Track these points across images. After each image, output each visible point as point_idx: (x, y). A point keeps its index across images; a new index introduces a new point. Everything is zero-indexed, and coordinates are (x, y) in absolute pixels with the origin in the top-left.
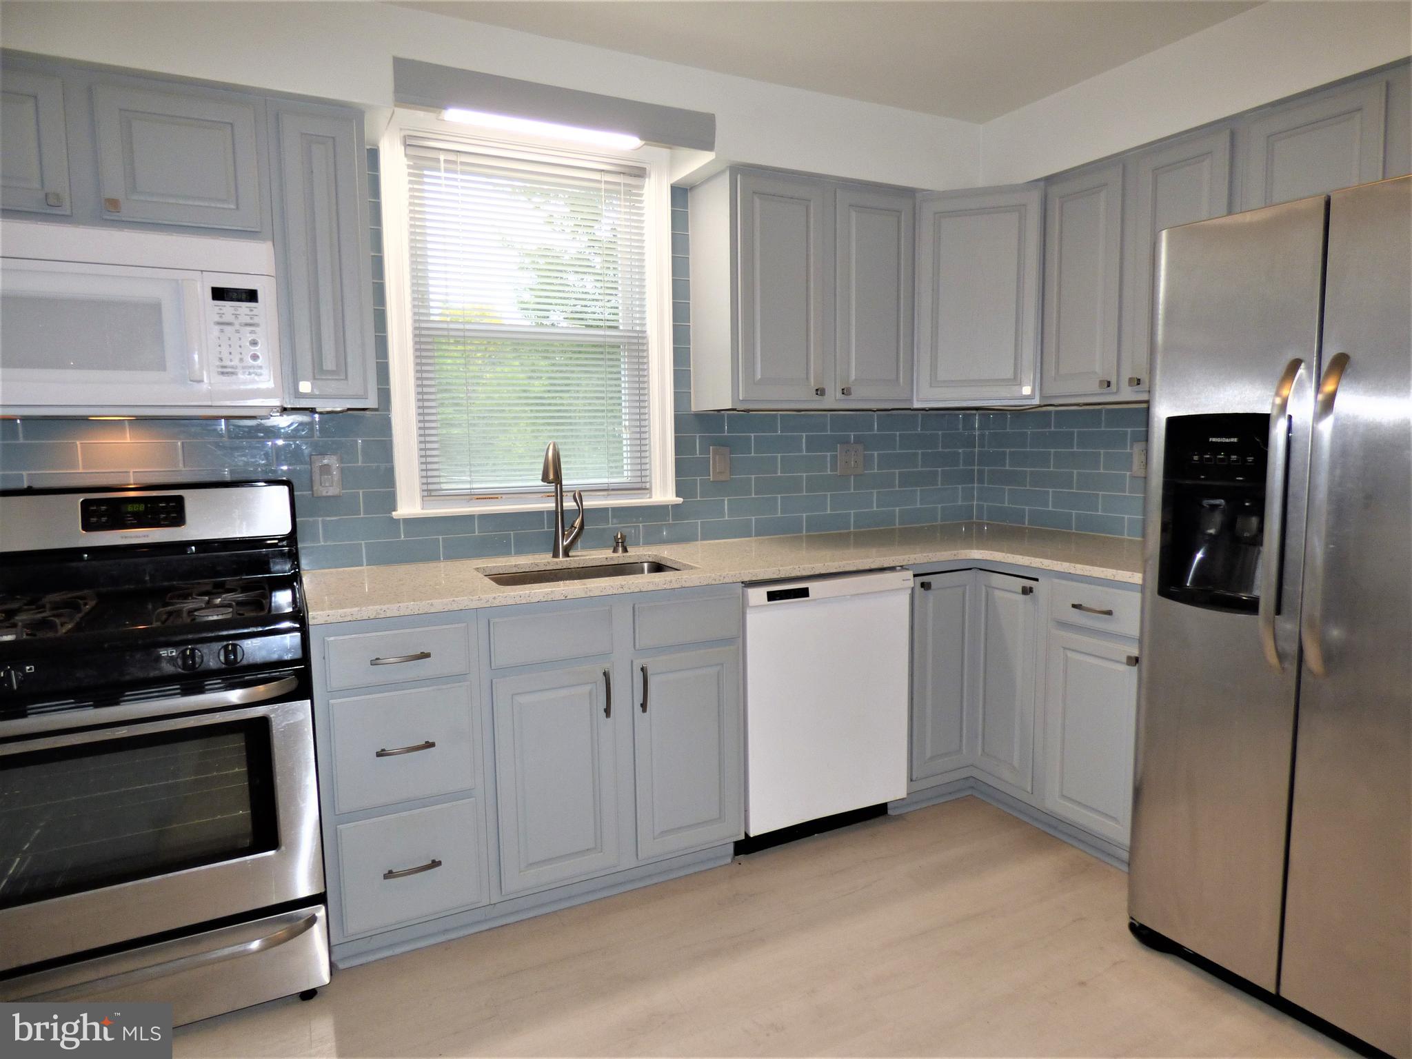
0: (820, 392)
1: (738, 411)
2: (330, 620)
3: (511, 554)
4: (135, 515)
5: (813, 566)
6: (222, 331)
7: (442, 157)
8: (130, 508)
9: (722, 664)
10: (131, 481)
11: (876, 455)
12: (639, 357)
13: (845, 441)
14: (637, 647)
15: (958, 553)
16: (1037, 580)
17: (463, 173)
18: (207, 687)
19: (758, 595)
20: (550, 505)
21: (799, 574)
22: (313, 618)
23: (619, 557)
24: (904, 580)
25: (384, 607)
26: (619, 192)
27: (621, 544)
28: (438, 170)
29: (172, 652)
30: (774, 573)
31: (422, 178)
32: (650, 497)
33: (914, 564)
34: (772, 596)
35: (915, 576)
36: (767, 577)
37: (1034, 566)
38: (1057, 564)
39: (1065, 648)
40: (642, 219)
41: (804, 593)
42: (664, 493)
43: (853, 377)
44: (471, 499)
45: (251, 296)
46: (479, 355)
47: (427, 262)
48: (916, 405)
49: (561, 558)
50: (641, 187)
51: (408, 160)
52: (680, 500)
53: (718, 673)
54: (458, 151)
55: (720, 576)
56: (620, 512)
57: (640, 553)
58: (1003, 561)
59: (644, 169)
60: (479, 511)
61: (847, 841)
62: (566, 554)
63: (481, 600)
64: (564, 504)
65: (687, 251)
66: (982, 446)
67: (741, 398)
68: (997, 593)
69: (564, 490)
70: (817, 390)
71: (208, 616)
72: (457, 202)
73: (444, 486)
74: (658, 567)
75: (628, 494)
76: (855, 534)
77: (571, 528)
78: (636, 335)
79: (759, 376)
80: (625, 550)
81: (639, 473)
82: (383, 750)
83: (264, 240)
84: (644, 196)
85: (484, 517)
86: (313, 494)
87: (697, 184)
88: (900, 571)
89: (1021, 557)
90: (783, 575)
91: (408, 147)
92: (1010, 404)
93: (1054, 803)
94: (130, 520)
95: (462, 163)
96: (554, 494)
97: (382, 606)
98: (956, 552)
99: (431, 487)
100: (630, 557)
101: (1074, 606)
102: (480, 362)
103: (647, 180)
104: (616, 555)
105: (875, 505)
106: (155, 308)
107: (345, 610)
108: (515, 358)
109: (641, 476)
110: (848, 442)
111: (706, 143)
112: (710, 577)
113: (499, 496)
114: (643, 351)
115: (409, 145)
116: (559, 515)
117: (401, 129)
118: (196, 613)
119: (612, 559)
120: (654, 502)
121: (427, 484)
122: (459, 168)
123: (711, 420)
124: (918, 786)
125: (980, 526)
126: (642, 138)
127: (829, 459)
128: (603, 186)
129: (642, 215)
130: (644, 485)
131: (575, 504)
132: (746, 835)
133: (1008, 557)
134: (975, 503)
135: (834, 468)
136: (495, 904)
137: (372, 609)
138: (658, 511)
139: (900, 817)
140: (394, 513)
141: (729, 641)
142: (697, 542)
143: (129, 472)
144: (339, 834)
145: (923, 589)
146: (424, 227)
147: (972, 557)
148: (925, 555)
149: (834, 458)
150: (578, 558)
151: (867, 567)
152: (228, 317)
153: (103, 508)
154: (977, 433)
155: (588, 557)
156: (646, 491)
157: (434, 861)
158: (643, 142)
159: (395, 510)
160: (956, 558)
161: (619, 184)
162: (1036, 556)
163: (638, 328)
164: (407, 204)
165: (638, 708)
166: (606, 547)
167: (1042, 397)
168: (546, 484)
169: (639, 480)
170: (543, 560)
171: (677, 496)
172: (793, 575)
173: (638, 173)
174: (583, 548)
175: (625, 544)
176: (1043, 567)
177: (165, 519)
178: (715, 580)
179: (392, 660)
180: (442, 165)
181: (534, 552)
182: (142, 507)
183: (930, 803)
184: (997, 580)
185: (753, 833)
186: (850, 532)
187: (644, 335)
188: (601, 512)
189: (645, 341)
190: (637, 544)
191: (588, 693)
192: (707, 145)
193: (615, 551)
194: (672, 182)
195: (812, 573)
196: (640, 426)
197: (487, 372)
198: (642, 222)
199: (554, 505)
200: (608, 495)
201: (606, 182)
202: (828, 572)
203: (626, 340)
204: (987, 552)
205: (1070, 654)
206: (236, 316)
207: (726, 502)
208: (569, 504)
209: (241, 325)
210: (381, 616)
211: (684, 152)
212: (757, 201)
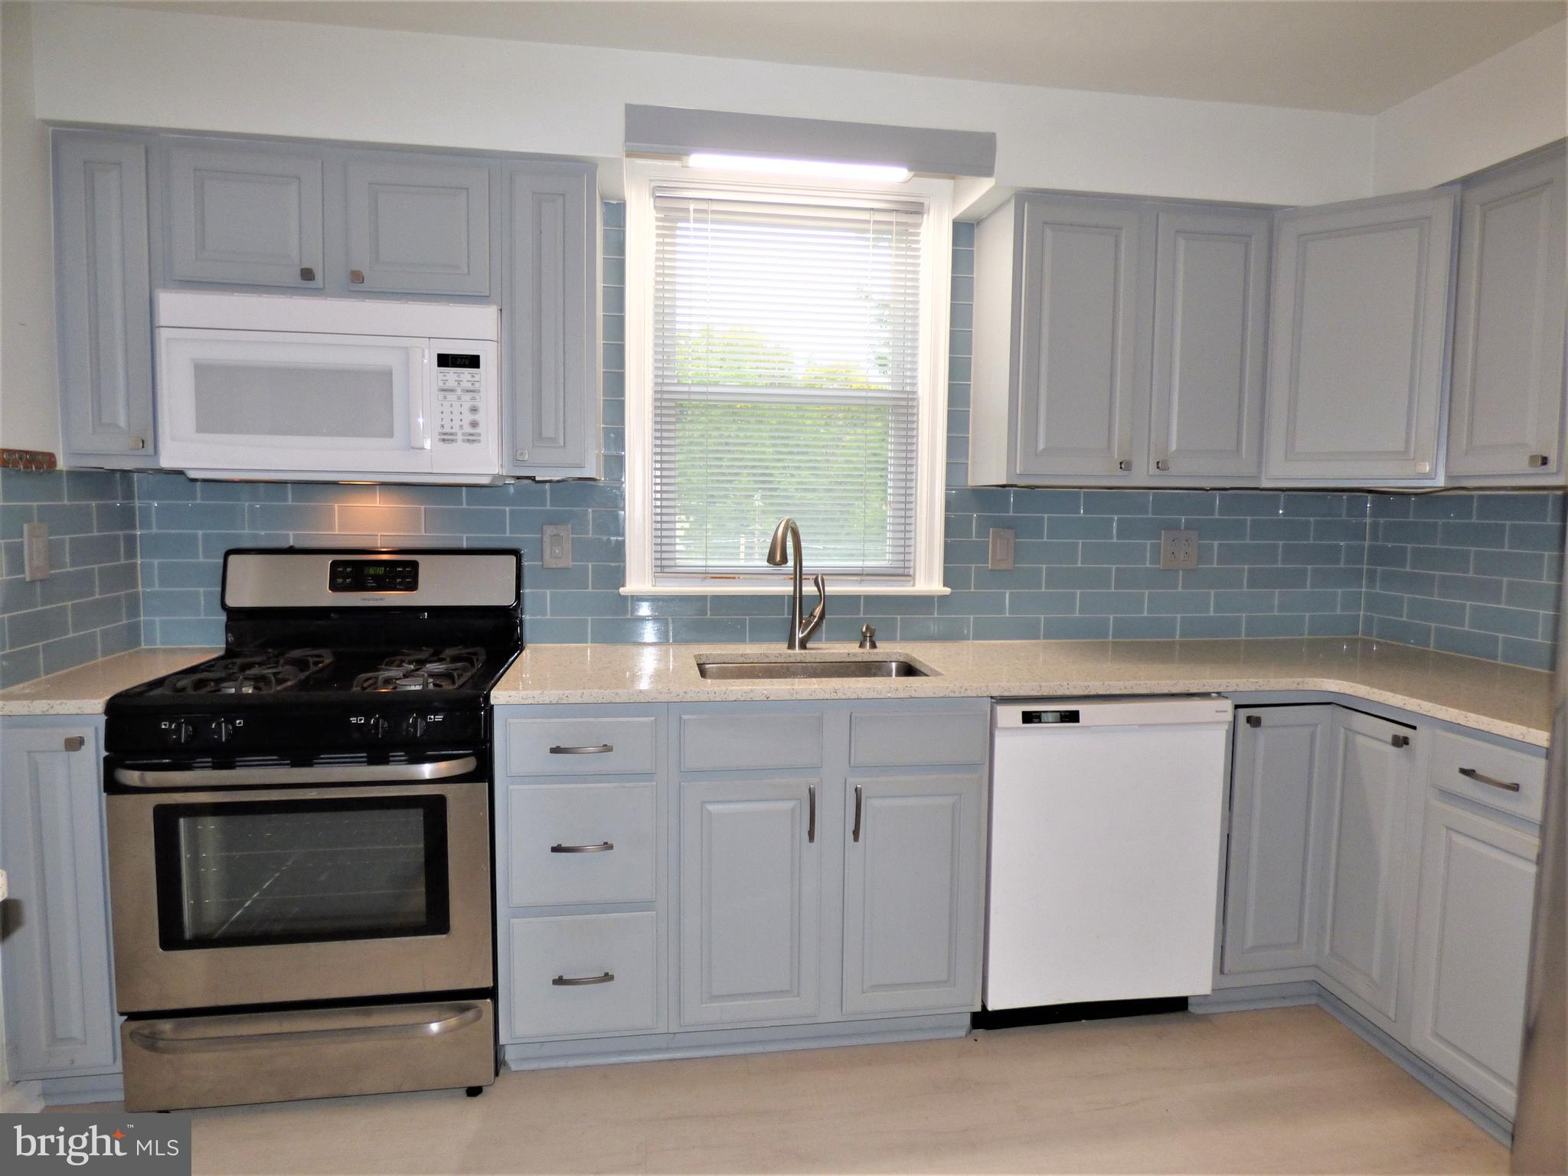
0: (1125, 465)
1: (1018, 487)
2: (512, 701)
3: (745, 641)
4: (376, 578)
5: (1087, 684)
6: (445, 397)
7: (692, 206)
8: (372, 571)
9: (960, 795)
10: (379, 544)
11: (1216, 547)
12: (908, 422)
13: (1173, 526)
14: (852, 763)
15: (1303, 682)
16: (1414, 728)
17: (713, 222)
18: (391, 759)
19: (1009, 716)
20: (788, 589)
21: (1068, 693)
22: (495, 697)
23: (865, 654)
24: (1217, 711)
25: (567, 692)
26: (890, 232)
27: (869, 638)
28: (687, 220)
29: (361, 720)
30: (1033, 690)
31: (675, 231)
32: (914, 585)
33: (1236, 691)
34: (1028, 718)
35: (1237, 707)
36: (1023, 693)
37: (1409, 709)
38: (1441, 709)
39: (1448, 828)
40: (918, 261)
41: (1072, 717)
42: (929, 581)
43: (1174, 447)
44: (706, 578)
45: (473, 362)
46: (840, 415)
47: (675, 321)
48: (1265, 484)
49: (797, 650)
50: (918, 225)
51: (657, 213)
52: (947, 590)
53: (953, 805)
54: (710, 199)
55: (961, 688)
56: (872, 601)
57: (890, 650)
58: (1366, 697)
59: (922, 204)
60: (712, 592)
61: (1118, 1038)
62: (803, 646)
63: (671, 693)
64: (804, 589)
65: (970, 295)
66: (1374, 536)
67: (1018, 472)
68: (1360, 740)
69: (803, 572)
70: (1121, 463)
71: (410, 685)
72: (707, 254)
73: (679, 562)
74: (908, 670)
75: (887, 581)
76: (1182, 644)
77: (810, 617)
78: (905, 396)
79: (1041, 446)
80: (873, 646)
81: (901, 557)
82: (559, 845)
83: (488, 304)
84: (921, 236)
85: (718, 599)
86: (543, 565)
87: (984, 217)
88: (1214, 699)
89: (1393, 694)
90: (1045, 692)
91: (657, 199)
92: (1395, 485)
93: (1423, 1040)
94: (371, 583)
95: (713, 212)
96: (792, 577)
97: (566, 692)
98: (1300, 680)
99: (665, 563)
100: (877, 654)
101: (1463, 771)
102: (841, 423)
103: (925, 216)
104: (861, 650)
105: (1212, 609)
106: (387, 375)
107: (527, 692)
108: (877, 419)
109: (904, 561)
110: (1178, 528)
111: (985, 169)
112: (947, 688)
113: (737, 576)
114: (913, 415)
115: (658, 197)
116: (798, 600)
117: (651, 180)
118: (398, 682)
119: (855, 655)
120: (918, 591)
121: (661, 559)
122: (710, 216)
123: (990, 497)
124: (1228, 982)
125: (1367, 644)
126: (910, 169)
127: (1148, 548)
128: (871, 227)
129: (918, 257)
130: (907, 571)
131: (816, 589)
132: (984, 1007)
133: (1374, 693)
134: (1362, 613)
135: (1155, 559)
136: (674, 1034)
137: (554, 694)
138: (922, 603)
139: (1203, 1018)
140: (621, 590)
141: (971, 766)
142: (969, 642)
143: (377, 535)
144: (511, 926)
145: (1249, 725)
146: (674, 283)
147: (1324, 689)
148: (1252, 680)
149: (1156, 549)
150: (815, 651)
151: (1165, 691)
152: (451, 384)
153: (349, 570)
154: (1368, 520)
155: (827, 651)
156: (908, 578)
157: (607, 974)
158: (912, 173)
159: (623, 585)
160: (1300, 687)
161: (890, 223)
162: (1412, 696)
163: (908, 389)
164: (654, 259)
165: (850, 836)
166: (850, 640)
167: (1449, 477)
168: (772, 565)
169: (901, 564)
170: (776, 650)
171: (945, 585)
172: (1060, 693)
173: (915, 209)
174: (828, 640)
175: (874, 639)
176: (1421, 712)
177: (400, 583)
178: (954, 692)
179: (591, 749)
180: (692, 215)
181: (770, 640)
182: (381, 571)
183: (1252, 1007)
184: (1359, 721)
185: (992, 1006)
186: (1174, 642)
187: (914, 397)
188: (851, 601)
189: (915, 404)
190: (891, 638)
191: (788, 809)
192: (987, 170)
193: (862, 646)
194: (953, 217)
195: (1086, 693)
196: (905, 503)
197: (848, 434)
198: (918, 265)
199: (792, 589)
200: (862, 581)
201: (876, 222)
202: (1108, 693)
203: (891, 403)
204: (1345, 682)
205: (1456, 838)
206: (459, 382)
207: (1007, 595)
208: (809, 589)
209: (463, 391)
210: (563, 702)
211: (967, 181)
212: (1049, 233)
